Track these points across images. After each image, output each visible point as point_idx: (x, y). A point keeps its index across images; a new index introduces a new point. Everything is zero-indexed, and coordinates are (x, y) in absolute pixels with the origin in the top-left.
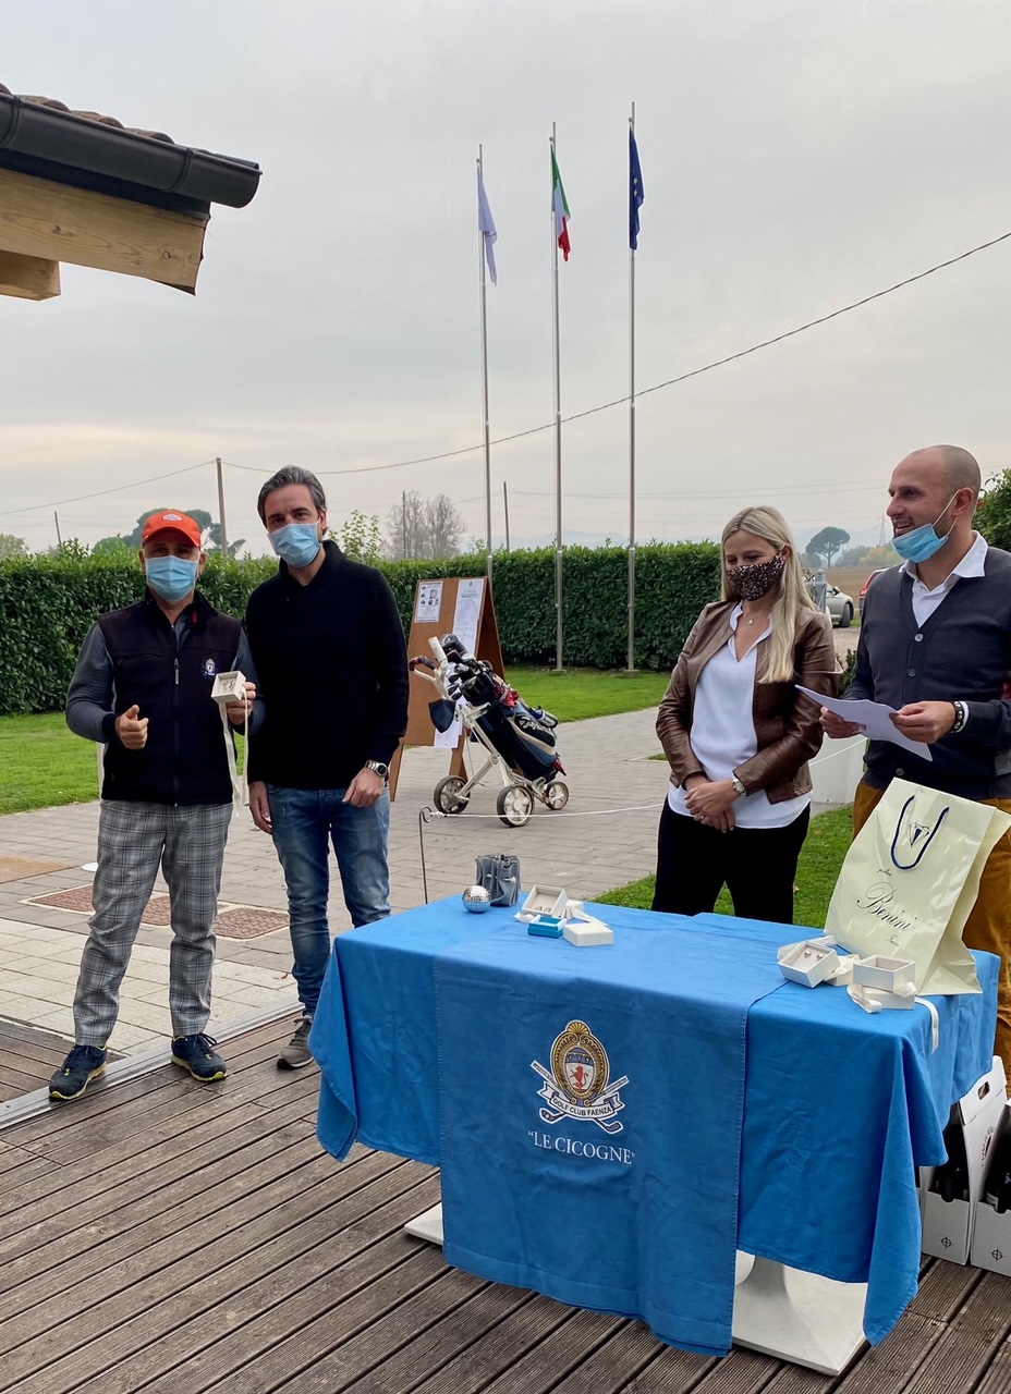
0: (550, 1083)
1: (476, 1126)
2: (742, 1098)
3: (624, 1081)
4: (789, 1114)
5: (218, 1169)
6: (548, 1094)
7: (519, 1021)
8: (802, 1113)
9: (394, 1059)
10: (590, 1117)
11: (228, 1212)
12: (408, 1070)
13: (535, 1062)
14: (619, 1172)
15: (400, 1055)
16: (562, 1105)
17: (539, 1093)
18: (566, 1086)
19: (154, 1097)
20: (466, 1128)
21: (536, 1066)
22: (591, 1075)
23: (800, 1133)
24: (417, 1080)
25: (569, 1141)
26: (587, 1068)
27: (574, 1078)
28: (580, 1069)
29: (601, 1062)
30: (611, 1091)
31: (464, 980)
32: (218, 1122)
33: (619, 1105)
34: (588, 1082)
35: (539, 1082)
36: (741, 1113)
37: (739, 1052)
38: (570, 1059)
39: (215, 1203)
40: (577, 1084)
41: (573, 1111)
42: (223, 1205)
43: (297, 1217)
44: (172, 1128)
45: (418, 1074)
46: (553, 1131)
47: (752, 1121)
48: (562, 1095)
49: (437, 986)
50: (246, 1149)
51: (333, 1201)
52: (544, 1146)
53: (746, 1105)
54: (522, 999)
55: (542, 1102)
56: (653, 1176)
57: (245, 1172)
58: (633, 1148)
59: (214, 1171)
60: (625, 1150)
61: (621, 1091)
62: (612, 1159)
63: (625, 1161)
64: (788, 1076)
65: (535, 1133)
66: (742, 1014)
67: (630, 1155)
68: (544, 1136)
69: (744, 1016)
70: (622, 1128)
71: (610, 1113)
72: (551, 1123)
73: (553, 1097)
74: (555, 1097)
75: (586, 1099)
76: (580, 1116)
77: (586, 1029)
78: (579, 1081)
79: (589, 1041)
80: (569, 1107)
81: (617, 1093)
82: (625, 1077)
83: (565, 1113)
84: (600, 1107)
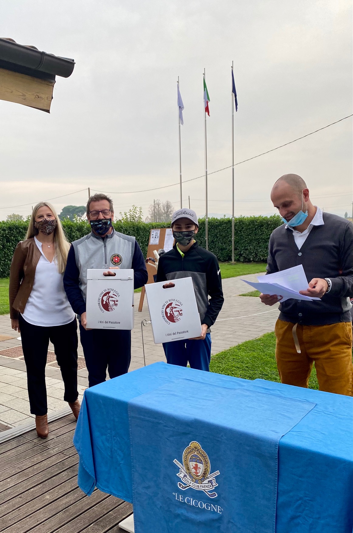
0: (183, 470)
1: (148, 487)
2: (276, 488)
3: (218, 473)
4: (301, 499)
5: (40, 488)
6: (182, 475)
7: (168, 439)
8: (307, 498)
9: (111, 451)
10: (201, 489)
11: (40, 513)
12: (118, 457)
13: (175, 460)
14: (215, 517)
15: (114, 449)
16: (188, 482)
17: (177, 475)
18: (190, 473)
19: (20, 449)
20: (145, 487)
21: (176, 461)
22: (202, 468)
23: (306, 508)
24: (122, 462)
25: (192, 499)
26: (200, 465)
28: (196, 465)
29: (206, 463)
30: (212, 477)
31: (142, 417)
32: (45, 462)
33: (215, 484)
34: (201, 472)
35: (177, 470)
36: (276, 495)
37: (274, 464)
38: (192, 460)
39: (35, 507)
41: (194, 486)
42: (38, 508)
43: (71, 516)
44: (24, 466)
45: (122, 459)
46: (184, 493)
47: (282, 499)
48: (188, 477)
49: (130, 419)
50: (55, 478)
51: (88, 507)
52: (180, 501)
53: (279, 491)
54: (169, 429)
55: (179, 479)
56: (232, 522)
57: (51, 490)
58: (222, 506)
59: (38, 490)
60: (219, 507)
61: (217, 478)
62: (212, 510)
63: (218, 512)
64: (300, 479)
65: (176, 494)
66: (276, 445)
67: (221, 509)
68: (180, 496)
69: (277, 446)
70: (217, 496)
71: (211, 488)
72: (184, 490)
73: (184, 477)
74: (185, 477)
75: (200, 480)
76: (197, 488)
77: (199, 446)
78: (196, 471)
79: (201, 452)
80: (192, 483)
81: (214, 478)
82: (218, 471)
83: (190, 486)
84: (206, 485)
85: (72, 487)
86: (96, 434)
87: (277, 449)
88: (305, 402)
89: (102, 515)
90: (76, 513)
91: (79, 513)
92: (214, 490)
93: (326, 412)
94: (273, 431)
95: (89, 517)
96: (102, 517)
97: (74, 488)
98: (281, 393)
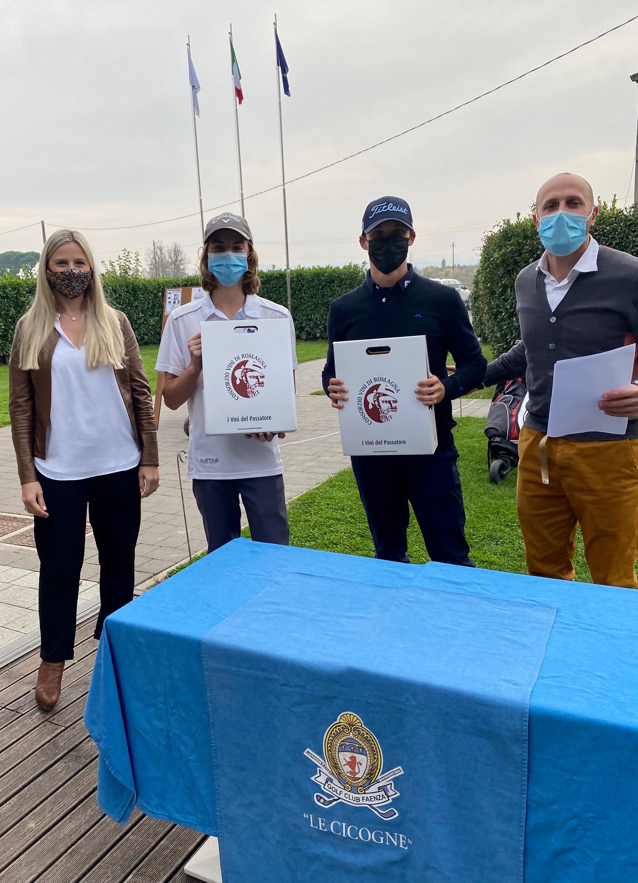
0: (323, 770)
1: (252, 804)
2: (526, 796)
4: (575, 816)
5: (13, 807)
6: (322, 779)
7: (290, 710)
8: (590, 815)
9: (168, 737)
10: (364, 804)
12: (183, 748)
13: (308, 750)
14: (395, 856)
15: (174, 734)
16: (336, 791)
17: (313, 778)
18: (339, 774)
20: (242, 805)
21: (309, 754)
22: (364, 764)
23: (589, 834)
24: (192, 758)
25: (344, 824)
26: (360, 758)
27: (347, 766)
28: (353, 759)
29: (374, 752)
30: (386, 779)
31: (234, 669)
32: (17, 746)
33: (394, 793)
34: (362, 770)
35: (313, 768)
36: (525, 811)
37: (519, 751)
38: (343, 748)
40: (350, 773)
41: (349, 798)
42: (15, 855)
45: (192, 752)
46: (328, 815)
47: (537, 818)
48: (335, 781)
49: (206, 673)
50: (41, 778)
51: (118, 837)
52: (321, 829)
53: (530, 803)
54: (292, 689)
55: (317, 787)
56: (434, 868)
57: (38, 808)
58: (409, 835)
59: (10, 810)
60: (401, 835)
61: (396, 780)
62: (387, 843)
63: (401, 846)
64: (575, 778)
65: (311, 816)
66: (523, 715)
67: (407, 841)
68: (320, 819)
69: (526, 717)
70: (397, 815)
71: (384, 800)
72: (327, 807)
73: (327, 782)
74: (329, 783)
75: (361, 786)
76: (355, 802)
77: (358, 721)
78: (354, 769)
79: (362, 732)
80: (344, 793)
81: (392, 782)
82: (400, 767)
83: (340, 798)
84: (375, 795)
85: (79, 795)
86: (134, 705)
87: (526, 721)
88: (535, 605)
89: (146, 851)
90: (95, 855)
91: (101, 853)
92: (390, 804)
93: (583, 626)
94: (508, 681)
95: (122, 858)
96: (147, 855)
97: (82, 797)
98: (484, 589)
